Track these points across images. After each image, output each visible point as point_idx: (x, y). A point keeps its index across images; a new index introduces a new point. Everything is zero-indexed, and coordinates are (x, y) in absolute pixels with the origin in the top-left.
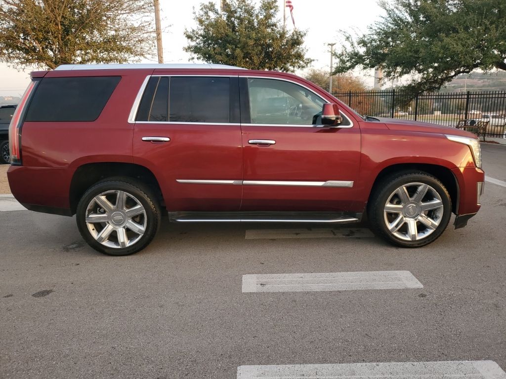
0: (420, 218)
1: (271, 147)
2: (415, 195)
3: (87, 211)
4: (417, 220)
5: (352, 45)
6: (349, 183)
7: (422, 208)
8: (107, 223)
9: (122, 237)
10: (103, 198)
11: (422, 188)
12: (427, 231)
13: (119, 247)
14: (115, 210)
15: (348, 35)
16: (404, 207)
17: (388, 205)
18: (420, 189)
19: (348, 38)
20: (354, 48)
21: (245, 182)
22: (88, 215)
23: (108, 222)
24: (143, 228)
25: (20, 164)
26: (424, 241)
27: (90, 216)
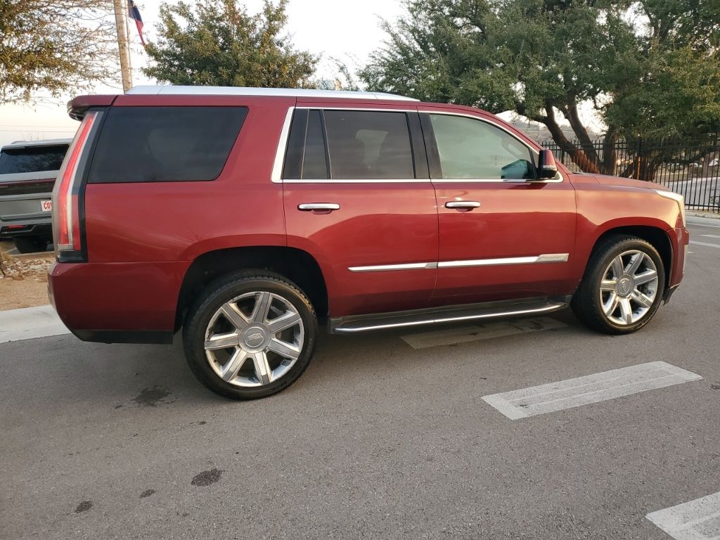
0: (633, 295)
1: (474, 211)
2: (629, 266)
3: (207, 331)
4: (631, 298)
5: (348, 78)
6: (563, 257)
7: (634, 281)
8: (236, 347)
9: (262, 367)
10: (233, 306)
11: (637, 256)
12: (641, 310)
13: (259, 384)
14: (251, 325)
15: (342, 65)
16: (618, 282)
17: (605, 282)
18: (634, 258)
19: (342, 69)
20: (350, 83)
21: (441, 264)
22: (209, 337)
23: (239, 346)
24: (297, 349)
25: (80, 259)
26: (639, 324)
27: (213, 339)
